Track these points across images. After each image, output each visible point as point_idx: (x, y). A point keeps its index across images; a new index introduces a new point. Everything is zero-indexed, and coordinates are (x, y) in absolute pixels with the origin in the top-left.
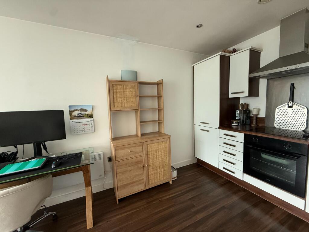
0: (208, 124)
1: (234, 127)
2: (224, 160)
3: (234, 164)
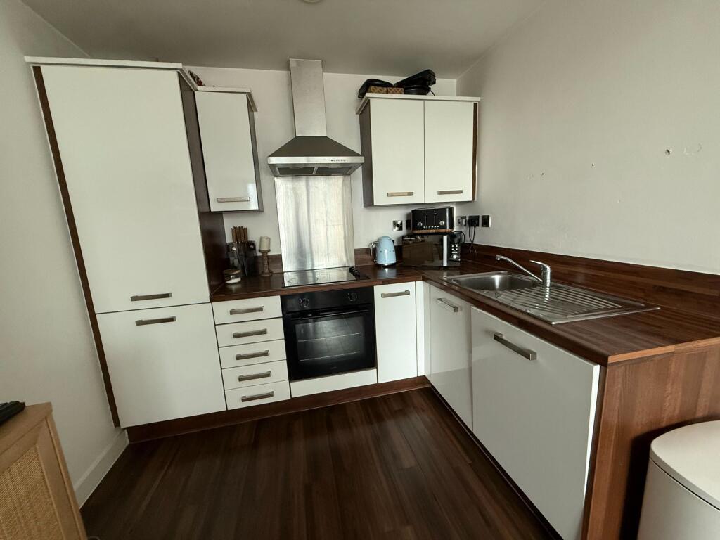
0: (167, 296)
1: (234, 287)
2: (242, 379)
3: (268, 375)
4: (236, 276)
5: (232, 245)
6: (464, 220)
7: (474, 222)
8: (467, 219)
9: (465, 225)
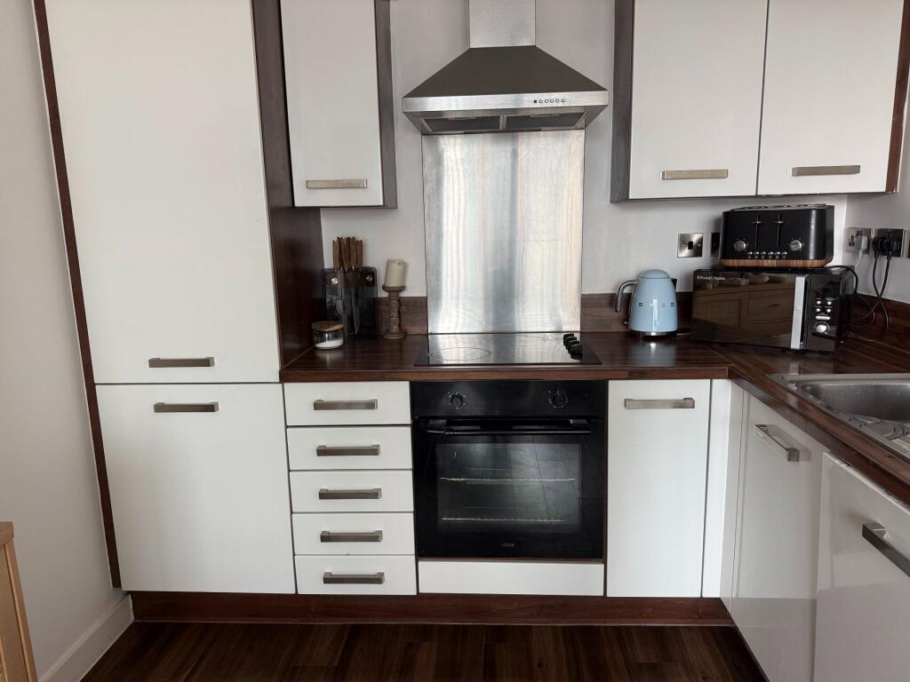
2: (326, 538)
3: (375, 537)
4: (335, 335)
5: (333, 273)
6: (864, 240)
7: (889, 245)
8: (873, 236)
9: (866, 251)
